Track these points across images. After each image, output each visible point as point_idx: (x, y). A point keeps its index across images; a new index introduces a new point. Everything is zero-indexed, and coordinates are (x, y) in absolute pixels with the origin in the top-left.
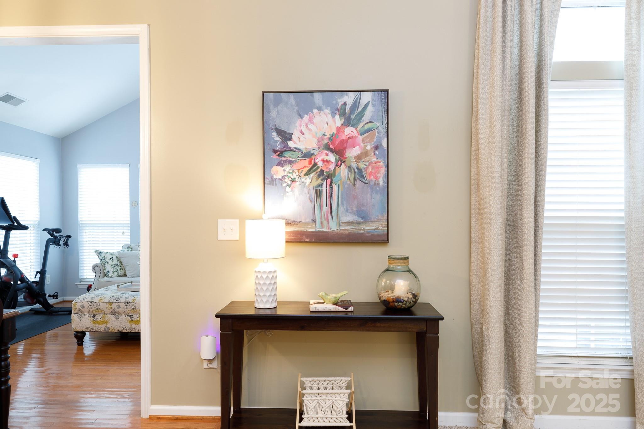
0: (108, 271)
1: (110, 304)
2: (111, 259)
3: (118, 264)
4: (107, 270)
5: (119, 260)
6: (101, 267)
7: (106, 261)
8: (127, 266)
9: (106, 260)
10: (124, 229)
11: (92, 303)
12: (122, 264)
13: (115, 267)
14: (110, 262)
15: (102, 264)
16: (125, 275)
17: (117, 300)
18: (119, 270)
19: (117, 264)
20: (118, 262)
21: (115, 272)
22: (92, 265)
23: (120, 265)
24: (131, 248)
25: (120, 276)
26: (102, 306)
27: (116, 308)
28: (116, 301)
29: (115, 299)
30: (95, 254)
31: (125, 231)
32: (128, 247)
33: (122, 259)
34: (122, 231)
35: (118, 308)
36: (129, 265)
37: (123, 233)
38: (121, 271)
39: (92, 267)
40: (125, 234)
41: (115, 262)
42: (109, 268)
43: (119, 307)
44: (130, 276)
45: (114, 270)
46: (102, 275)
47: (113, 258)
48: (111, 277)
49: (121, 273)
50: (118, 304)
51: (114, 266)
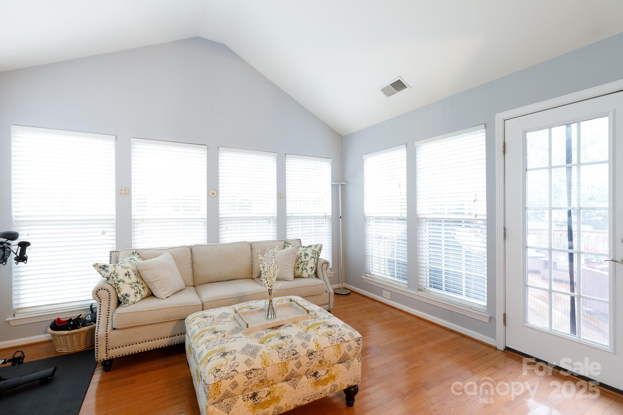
0: (126, 295)
1: (285, 365)
2: (126, 274)
3: (139, 281)
4: (123, 292)
5: (138, 273)
6: (110, 289)
7: (119, 279)
8: (154, 281)
9: (120, 278)
10: (104, 227)
11: (252, 371)
12: (142, 279)
13: (136, 286)
14: (126, 279)
15: (111, 285)
16: (151, 295)
17: (293, 355)
18: (141, 290)
19: (137, 281)
20: (137, 278)
21: (138, 295)
22: (92, 289)
23: (141, 281)
24: (138, 254)
25: (143, 299)
26: (271, 373)
27: (295, 369)
28: (293, 357)
29: (289, 352)
30: (94, 268)
31: (105, 230)
32: (133, 253)
33: (143, 274)
34: (101, 230)
35: (298, 368)
37: (104, 232)
38: (144, 291)
39: (93, 292)
40: (107, 234)
41: (134, 278)
42: (125, 289)
43: (299, 365)
44: (165, 297)
45: (135, 291)
46: (114, 302)
47: (128, 272)
48: (134, 303)
49: (144, 293)
50: (298, 360)
51: (134, 285)
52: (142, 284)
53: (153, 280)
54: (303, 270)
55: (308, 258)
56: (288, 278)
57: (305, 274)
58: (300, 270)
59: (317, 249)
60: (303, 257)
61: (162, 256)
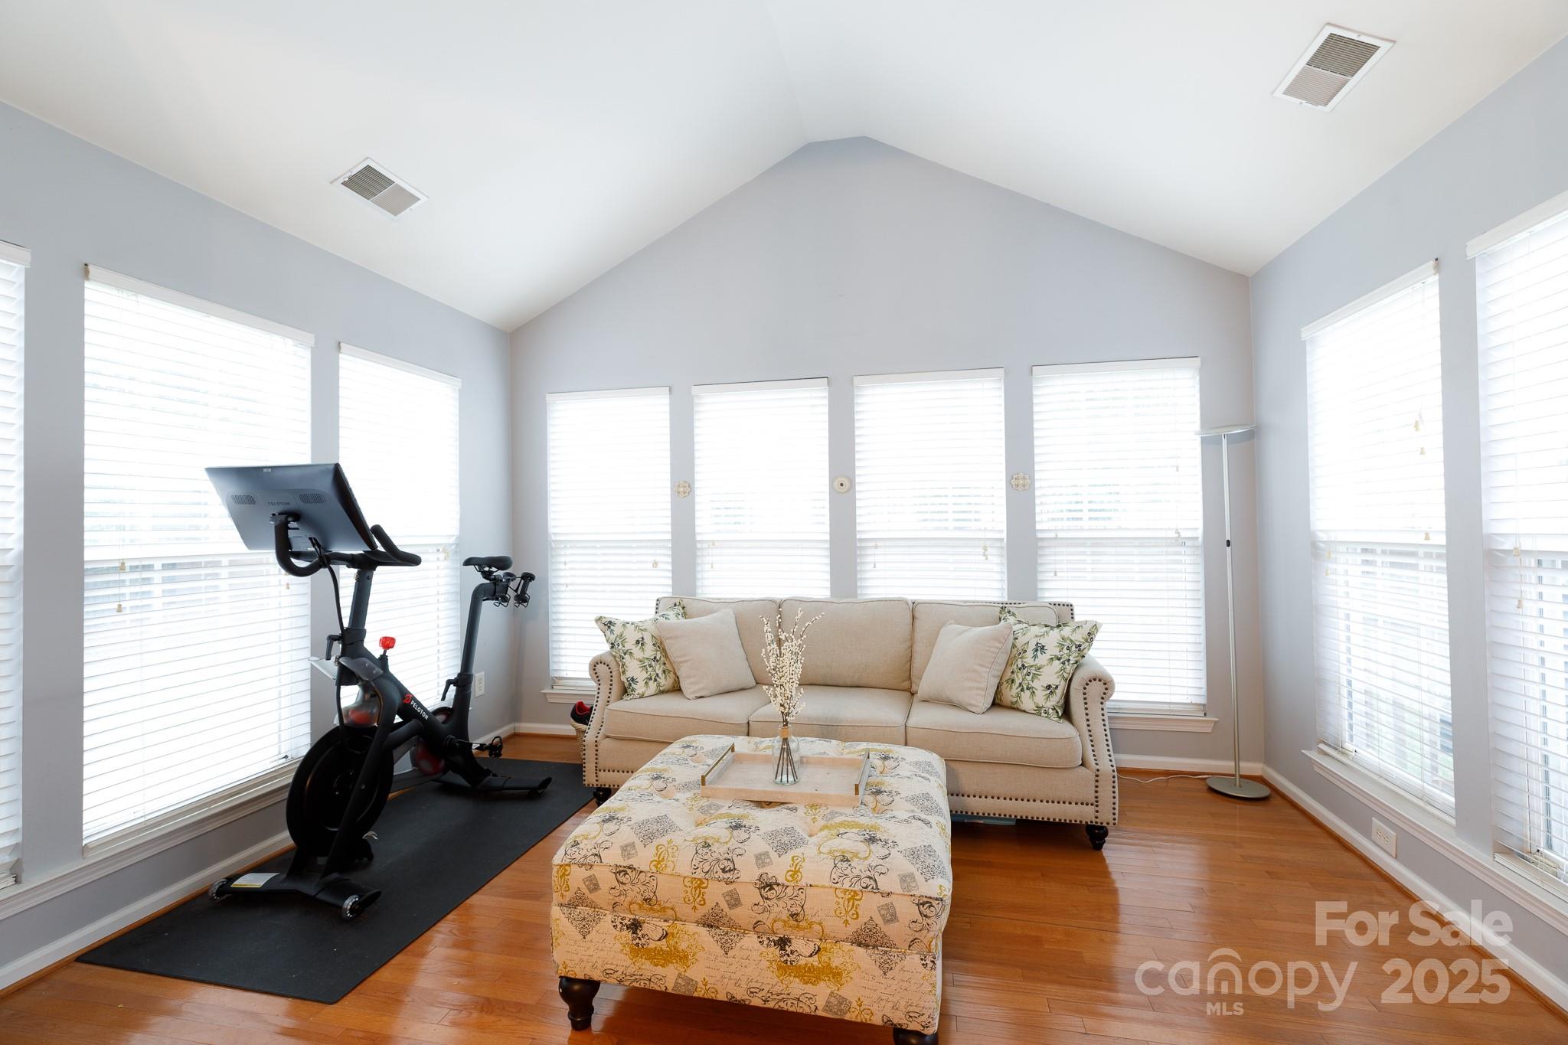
0: (633, 679)
1: (699, 885)
2: (638, 642)
3: (658, 658)
4: (629, 674)
5: (659, 645)
6: (613, 665)
7: (625, 649)
8: (681, 662)
9: (628, 646)
10: (656, 555)
11: (629, 871)
12: (666, 656)
13: (650, 666)
14: (637, 651)
15: (615, 657)
16: (677, 689)
17: (724, 871)
18: (660, 675)
19: (655, 658)
20: (657, 651)
21: (651, 683)
22: (588, 660)
23: (662, 659)
24: (683, 608)
25: (662, 692)
26: (668, 890)
27: (724, 905)
28: (722, 875)
29: (718, 860)
30: (594, 624)
31: (658, 559)
32: (675, 605)
33: (667, 644)
34: (652, 559)
35: (732, 906)
36: (686, 661)
37: (655, 564)
38: (666, 678)
39: (591, 665)
40: (660, 566)
41: (650, 651)
42: (633, 669)
43: (735, 901)
44: (693, 696)
45: (647, 675)
46: (616, 689)
47: (643, 638)
48: (642, 697)
49: (665, 682)
50: (731, 887)
51: (647, 663)
52: (665, 664)
53: (680, 660)
54: (1022, 690)
55: (1042, 659)
56: (971, 705)
57: (1027, 702)
58: (1015, 690)
59: (1078, 637)
60: (1030, 653)
61: (715, 615)
